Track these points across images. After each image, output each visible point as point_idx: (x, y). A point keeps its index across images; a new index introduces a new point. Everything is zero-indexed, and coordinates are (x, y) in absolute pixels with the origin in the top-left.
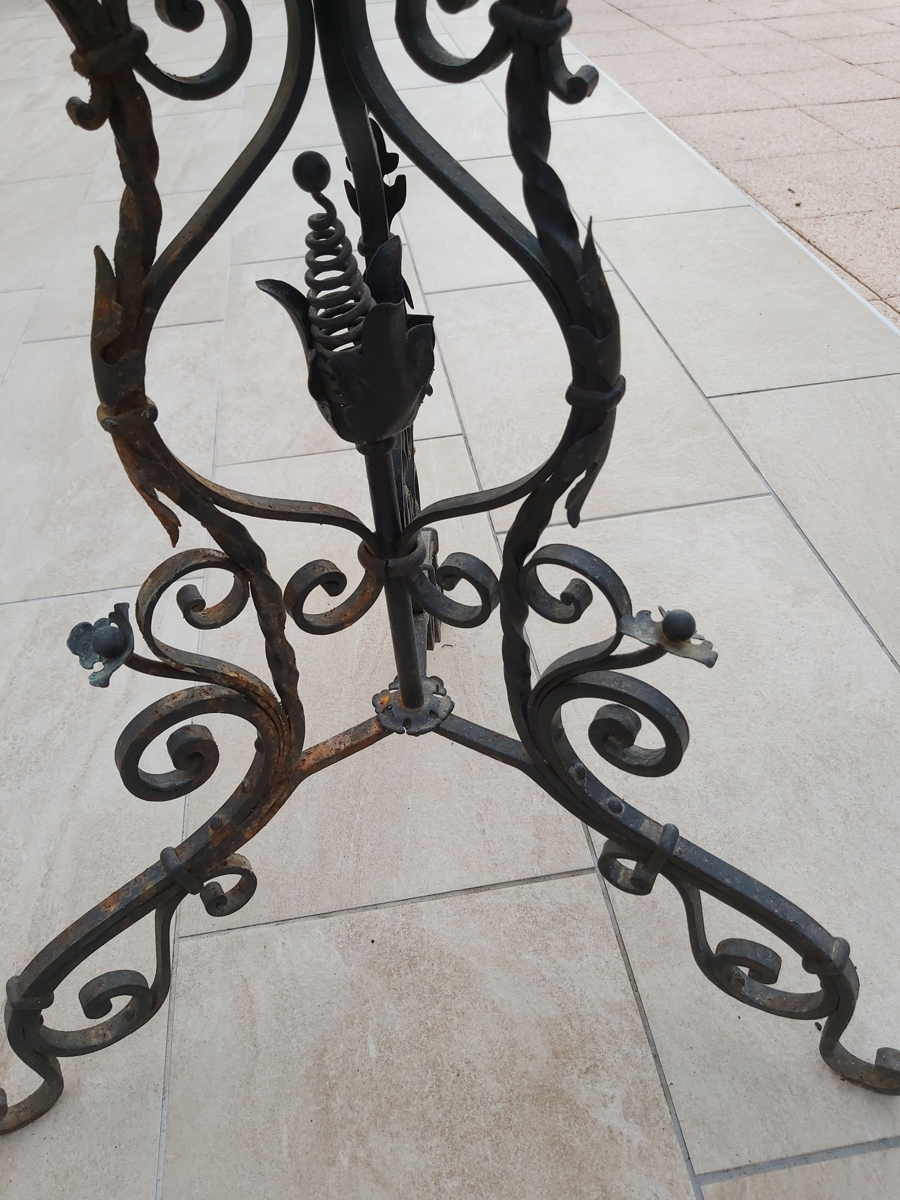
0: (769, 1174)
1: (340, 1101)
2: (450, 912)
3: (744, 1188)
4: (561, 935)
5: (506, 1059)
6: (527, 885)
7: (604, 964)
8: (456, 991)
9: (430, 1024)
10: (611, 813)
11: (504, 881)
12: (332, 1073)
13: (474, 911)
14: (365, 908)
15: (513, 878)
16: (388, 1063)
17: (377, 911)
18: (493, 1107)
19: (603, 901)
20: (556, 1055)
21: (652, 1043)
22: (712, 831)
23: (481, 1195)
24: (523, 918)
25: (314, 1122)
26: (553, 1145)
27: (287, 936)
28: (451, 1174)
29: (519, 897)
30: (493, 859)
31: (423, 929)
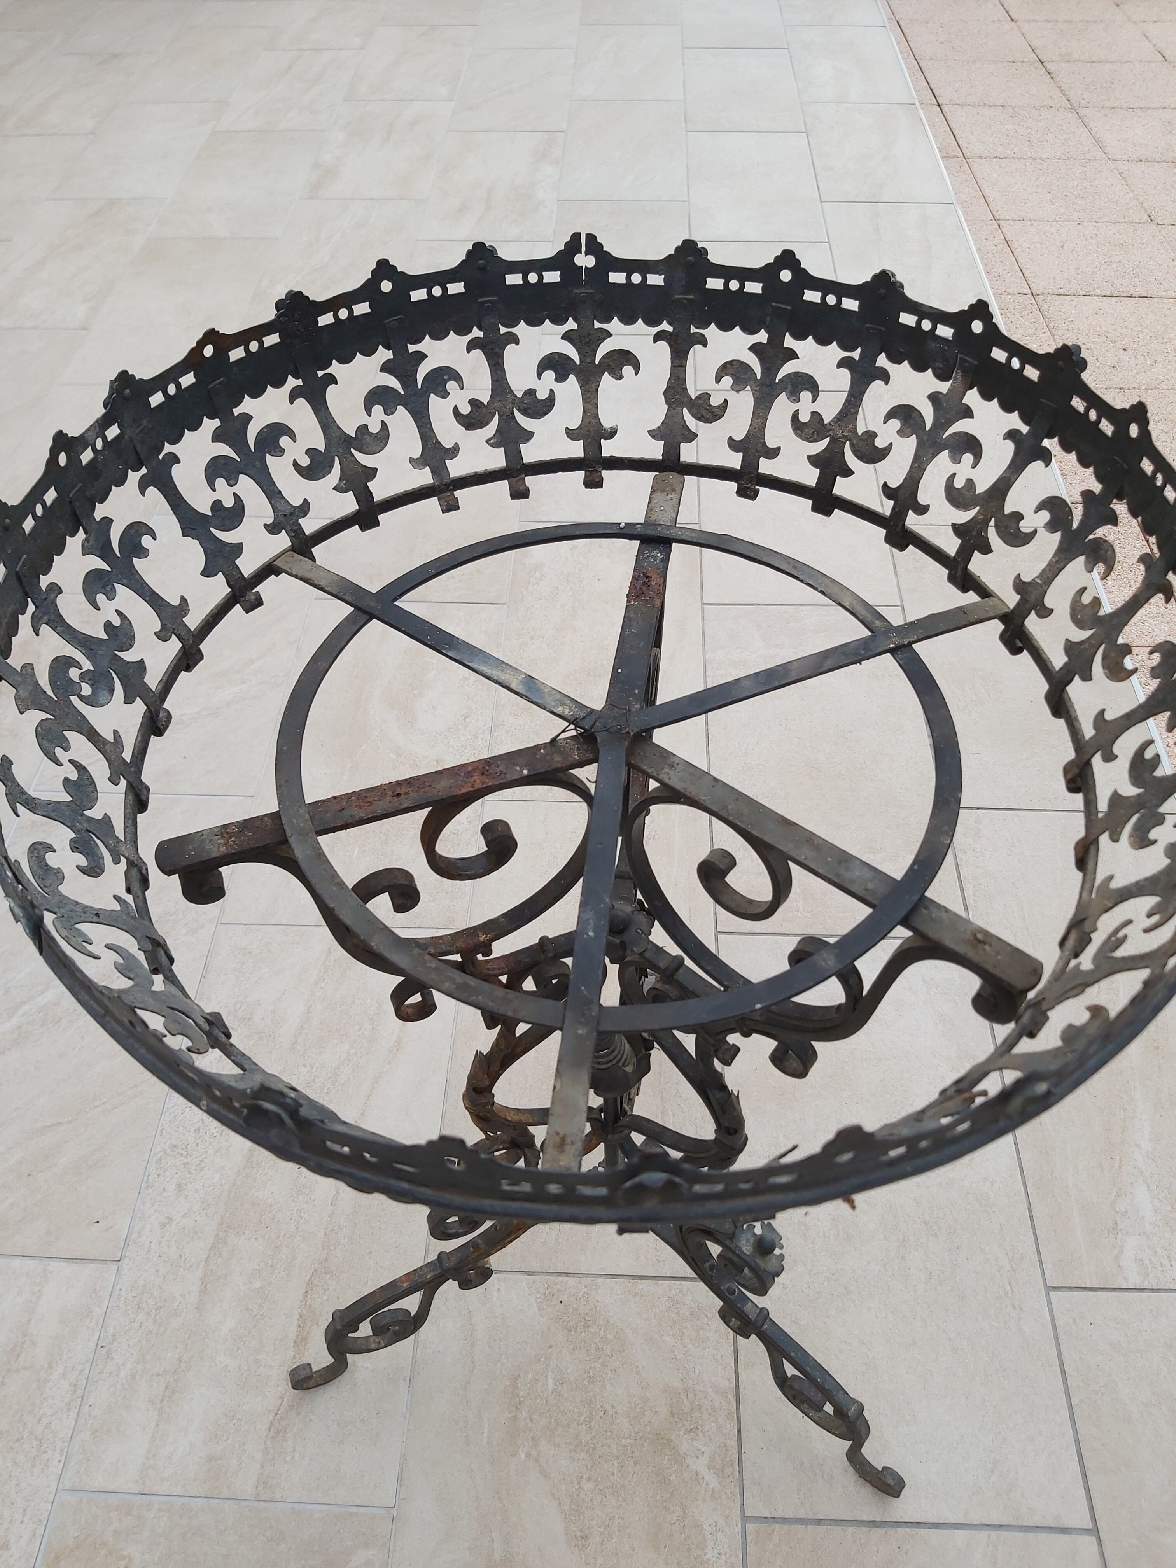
0: (792, 1526)
1: (524, 1414)
2: (619, 1291)
3: (774, 1531)
4: (694, 1327)
5: (638, 1410)
6: (678, 1282)
7: (719, 1356)
8: (613, 1354)
9: (591, 1373)
10: (727, 1294)
12: (521, 1393)
13: (636, 1294)
14: (560, 1274)
16: (560, 1395)
17: (567, 1278)
18: (623, 1441)
20: (672, 1414)
21: (739, 1421)
22: (825, 1268)
23: (606, 1497)
25: (506, 1425)
26: (658, 1475)
27: (502, 1284)
28: (589, 1479)
29: (670, 1290)
30: (657, 1256)
31: (598, 1301)
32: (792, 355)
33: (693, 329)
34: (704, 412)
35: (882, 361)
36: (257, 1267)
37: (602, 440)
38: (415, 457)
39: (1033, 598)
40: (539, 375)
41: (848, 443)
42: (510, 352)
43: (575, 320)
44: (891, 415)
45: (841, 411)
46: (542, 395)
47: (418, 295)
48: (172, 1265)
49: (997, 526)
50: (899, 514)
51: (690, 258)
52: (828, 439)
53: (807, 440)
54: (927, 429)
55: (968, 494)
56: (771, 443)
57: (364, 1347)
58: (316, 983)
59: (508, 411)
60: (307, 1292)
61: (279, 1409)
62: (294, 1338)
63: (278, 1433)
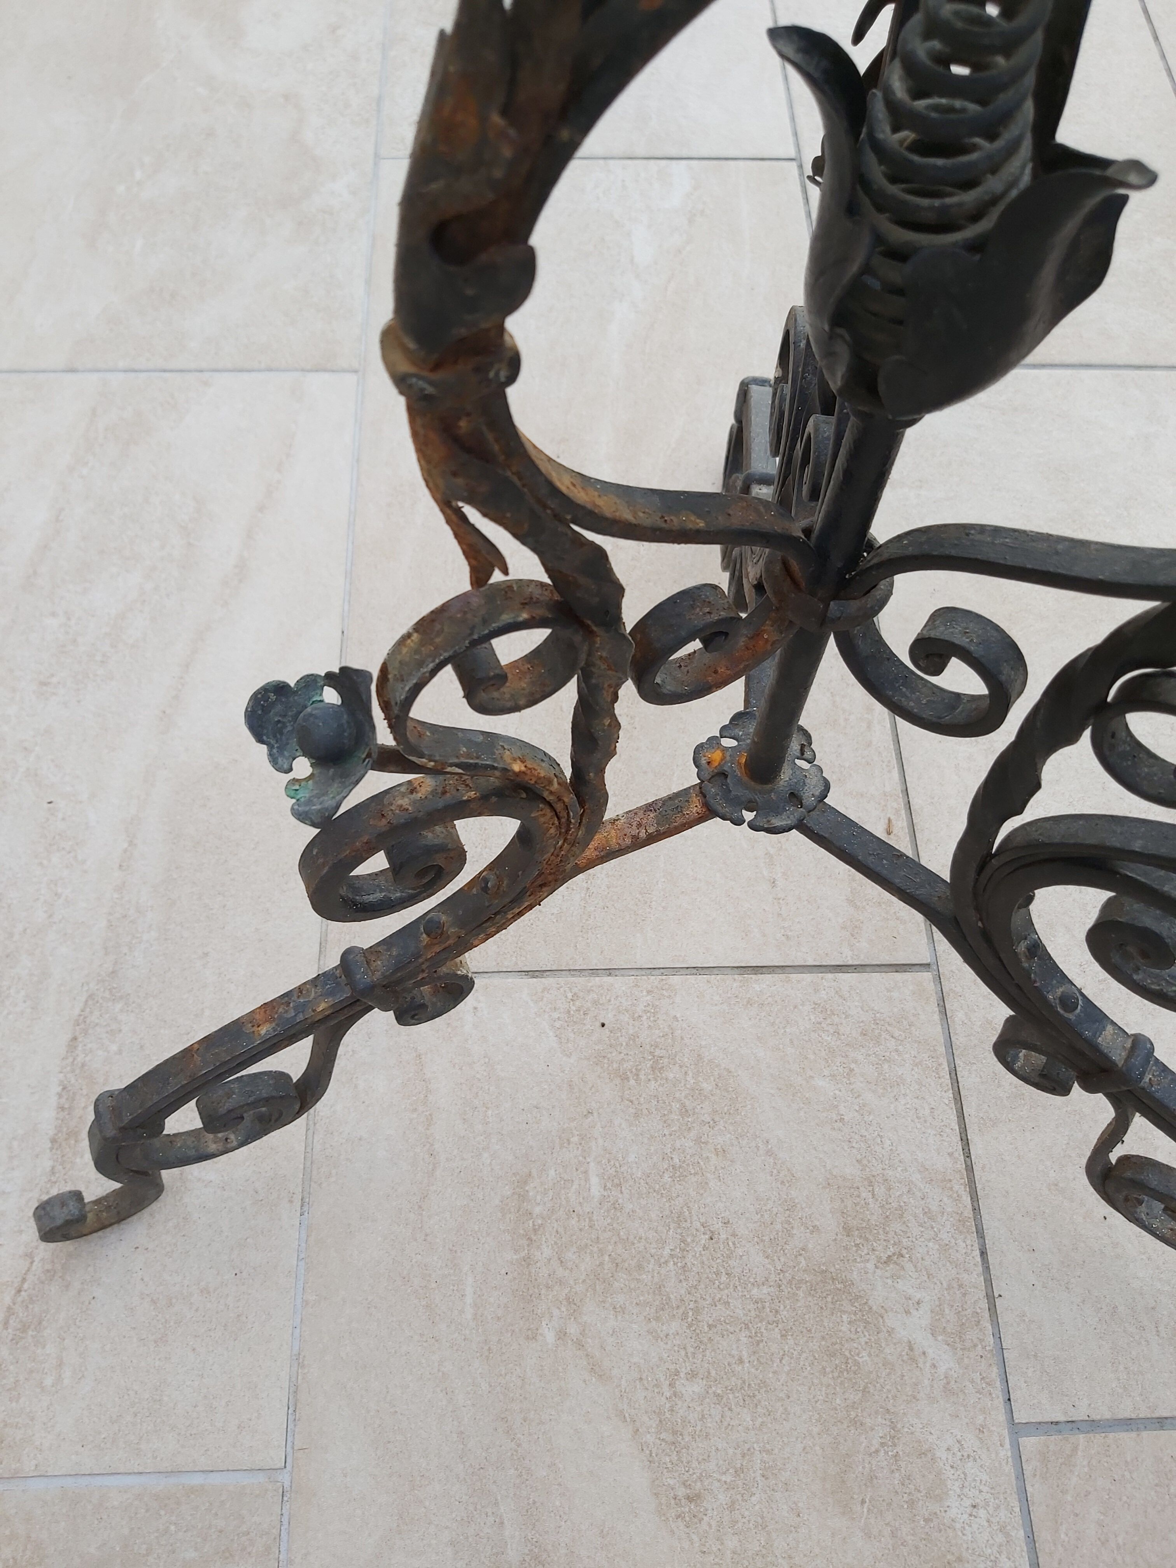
0: (1111, 1435)
1: (547, 1252)
3: (1075, 1449)
4: (873, 1058)
5: (778, 1227)
6: (831, 976)
7: (927, 1112)
8: (717, 1119)
9: (677, 1160)
10: (1062, 1012)
11: (797, 964)
12: (537, 1210)
13: (750, 1002)
14: (594, 972)
15: (810, 962)
16: (616, 1206)
17: (611, 979)
18: (755, 1291)
19: (937, 1017)
20: (848, 1231)
21: (980, 1234)
23: (730, 1409)
24: (820, 1023)
25: (510, 1276)
26: (832, 1355)
27: (481, 998)
28: (692, 1375)
29: (816, 991)
30: (784, 927)
31: (675, 1017)
57: (192, 1153)
60: (75, 1039)
61: (24, 1280)
62: (51, 1133)
63: (24, 1328)
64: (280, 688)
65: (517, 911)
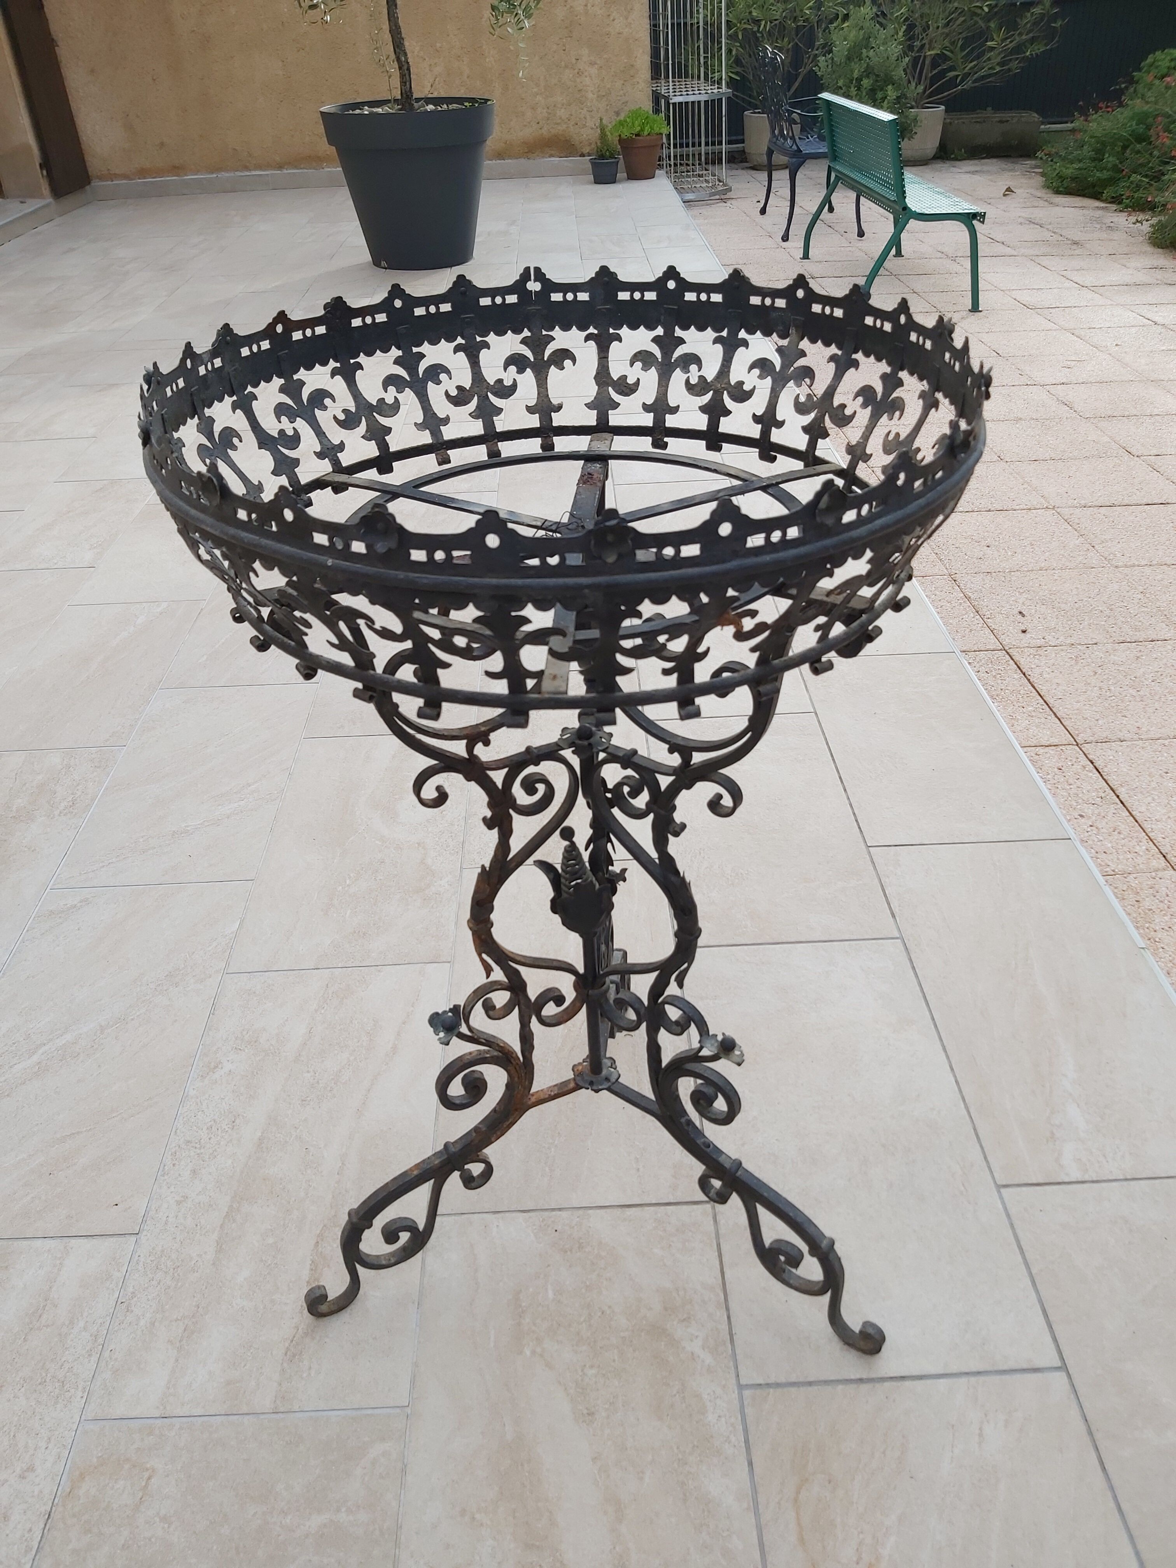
0: (785, 1389)
1: (528, 1320)
2: (610, 1219)
3: (769, 1394)
4: (681, 1240)
5: (634, 1308)
7: (705, 1261)
8: (607, 1267)
9: (588, 1283)
11: (649, 1203)
12: (524, 1304)
13: (625, 1219)
14: (553, 1210)
15: (654, 1202)
16: (560, 1302)
17: (560, 1213)
18: (622, 1334)
19: (712, 1222)
20: (666, 1309)
21: (728, 1309)
23: (609, 1380)
24: (657, 1227)
25: (511, 1330)
26: (656, 1358)
28: (592, 1367)
29: (656, 1214)
30: (642, 1188)
31: (590, 1227)
32: (681, 341)
33: (611, 331)
34: (624, 389)
35: (743, 334)
36: (270, 1227)
37: (552, 413)
38: (419, 422)
39: (859, 452)
40: (505, 369)
41: (725, 392)
42: (484, 354)
43: (529, 330)
44: (752, 367)
45: (718, 372)
46: (508, 382)
47: (419, 311)
48: (188, 1233)
49: (830, 417)
50: (766, 433)
51: (606, 279)
52: (712, 392)
53: (697, 395)
54: (777, 370)
55: (809, 404)
56: (672, 403)
57: (376, 1263)
58: (316, 1011)
59: (484, 394)
61: (294, 1337)
62: (307, 1279)
63: (294, 1356)
64: (437, 1014)
65: (507, 1123)
